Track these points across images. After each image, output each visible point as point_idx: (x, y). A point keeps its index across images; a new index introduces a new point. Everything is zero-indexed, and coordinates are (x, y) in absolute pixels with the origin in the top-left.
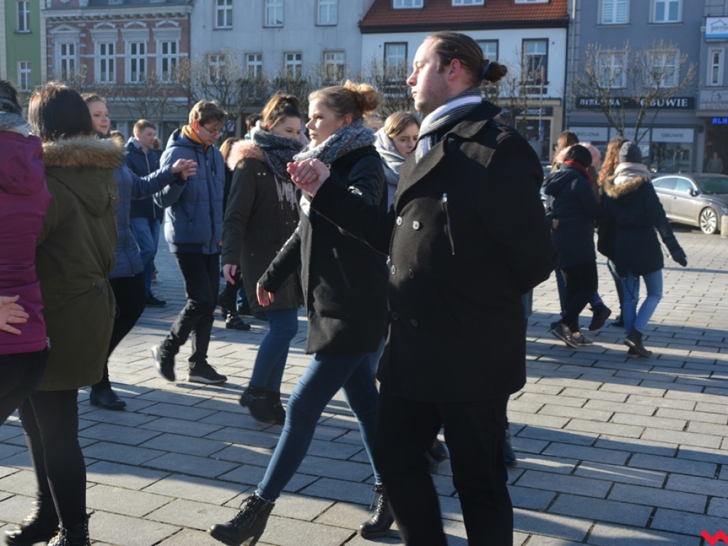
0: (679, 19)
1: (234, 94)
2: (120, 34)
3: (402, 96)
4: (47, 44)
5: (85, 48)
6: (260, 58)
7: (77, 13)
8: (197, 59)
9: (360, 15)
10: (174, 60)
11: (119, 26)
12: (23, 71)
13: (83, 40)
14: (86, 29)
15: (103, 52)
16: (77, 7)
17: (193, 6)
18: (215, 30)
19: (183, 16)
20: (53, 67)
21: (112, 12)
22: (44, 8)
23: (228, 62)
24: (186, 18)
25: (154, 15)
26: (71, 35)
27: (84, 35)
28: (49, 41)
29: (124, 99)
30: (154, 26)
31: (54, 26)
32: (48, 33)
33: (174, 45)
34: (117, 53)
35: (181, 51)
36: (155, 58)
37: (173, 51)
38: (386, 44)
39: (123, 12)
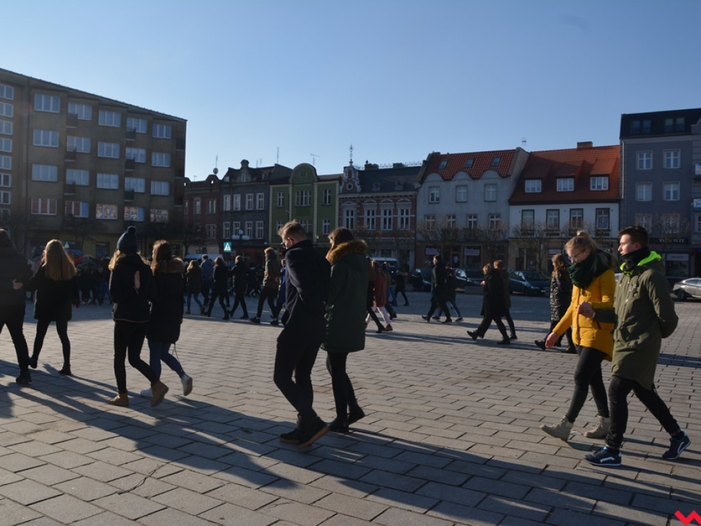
0: (678, 199)
2: (378, 206)
4: (339, 211)
5: (359, 212)
7: (357, 195)
8: (420, 218)
9: (508, 195)
10: (407, 219)
11: (378, 201)
12: (325, 224)
13: (358, 209)
14: (360, 202)
15: (369, 214)
16: (356, 193)
17: (418, 191)
18: (430, 203)
19: (412, 197)
20: (341, 222)
21: (375, 195)
22: (338, 193)
23: (436, 219)
24: (414, 197)
25: (397, 196)
26: (352, 206)
27: (359, 206)
28: (340, 209)
30: (397, 201)
31: (343, 202)
32: (340, 205)
33: (407, 211)
34: (376, 215)
35: (411, 214)
36: (397, 218)
37: (407, 214)
38: (523, 211)
39: (380, 194)
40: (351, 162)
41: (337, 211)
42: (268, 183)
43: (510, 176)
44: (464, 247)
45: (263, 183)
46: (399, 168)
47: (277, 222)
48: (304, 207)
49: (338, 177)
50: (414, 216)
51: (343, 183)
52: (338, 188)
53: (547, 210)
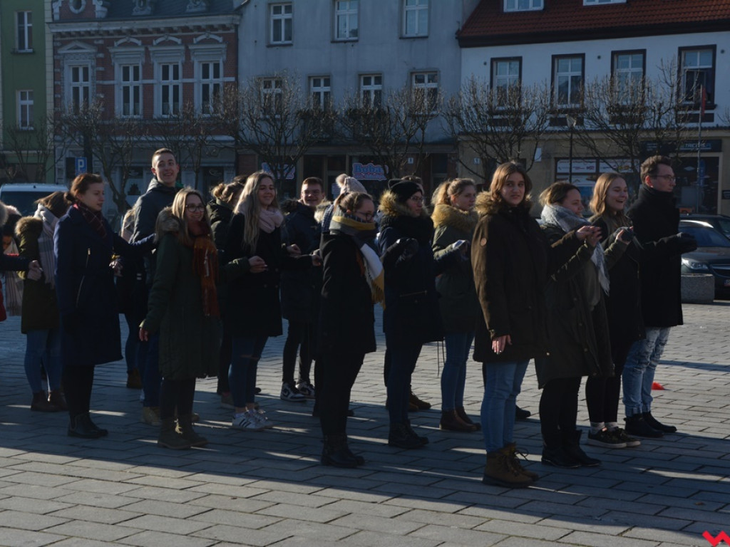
1: (292, 131)
2: (147, 53)
4: (54, 68)
5: (102, 72)
6: (327, 83)
7: (93, 27)
8: (245, 84)
9: (459, 22)
10: (216, 87)
11: (147, 42)
12: (24, 102)
13: (100, 62)
14: (104, 45)
15: (126, 78)
16: (92, 19)
17: (242, 15)
18: (270, 46)
19: (229, 29)
20: (62, 98)
21: (137, 25)
22: (50, 20)
23: (285, 89)
24: (233, 31)
25: (191, 28)
26: (84, 56)
27: (101, 55)
28: (56, 64)
29: (150, 139)
30: (192, 43)
31: (64, 44)
32: (55, 53)
33: (216, 66)
34: (144, 78)
36: (192, 84)
37: (216, 74)
38: (493, 60)
39: (152, 24)
41: (49, 68)
44: (351, 158)
50: (232, 79)
52: (50, 8)
53: (554, 57)
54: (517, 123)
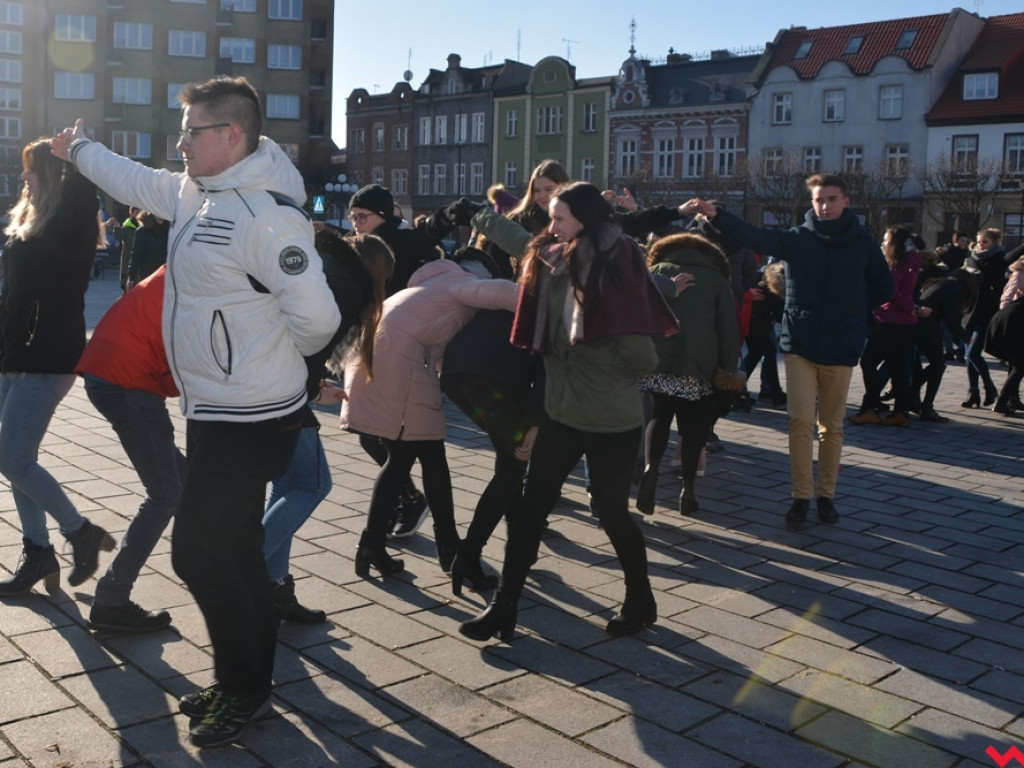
2: (679, 131)
3: (971, 190)
4: (610, 142)
5: (645, 145)
6: (818, 152)
7: (640, 113)
8: (755, 153)
10: (731, 155)
11: (679, 123)
12: (587, 167)
13: (643, 138)
14: (647, 126)
15: (662, 149)
16: (639, 107)
17: (753, 103)
18: (773, 125)
19: (742, 113)
20: (615, 163)
21: (673, 111)
22: (609, 109)
24: (745, 114)
25: (712, 112)
26: (633, 134)
27: (645, 133)
28: (612, 139)
30: (713, 123)
31: (618, 125)
32: (611, 132)
33: (731, 141)
34: (676, 149)
35: (738, 147)
36: (712, 153)
37: (731, 146)
38: (954, 137)
39: (683, 110)
40: (632, 51)
41: (607, 142)
42: (491, 94)
43: (931, 67)
45: (483, 94)
46: (722, 60)
47: (507, 165)
48: (551, 136)
49: (609, 81)
50: (743, 150)
51: (618, 91)
52: (609, 101)
53: (1006, 135)
54: (973, 185)
